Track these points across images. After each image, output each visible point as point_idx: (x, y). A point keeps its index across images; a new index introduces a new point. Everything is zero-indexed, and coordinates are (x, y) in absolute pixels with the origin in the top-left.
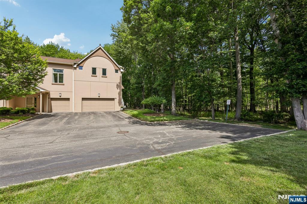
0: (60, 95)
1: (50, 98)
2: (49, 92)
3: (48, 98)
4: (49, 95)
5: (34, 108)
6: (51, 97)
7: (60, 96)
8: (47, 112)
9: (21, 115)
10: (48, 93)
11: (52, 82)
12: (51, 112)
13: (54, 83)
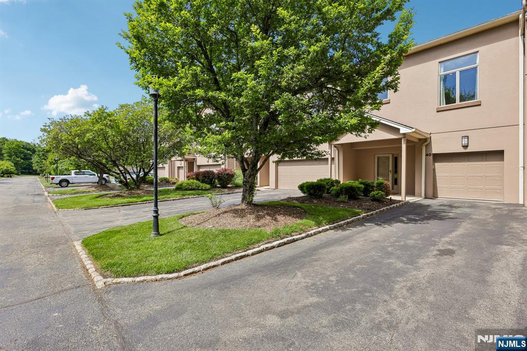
0: (465, 141)
1: (430, 155)
2: (428, 136)
3: (427, 155)
4: (429, 146)
5: (382, 183)
6: (434, 152)
7: (466, 147)
8: (423, 195)
9: (344, 202)
10: (426, 140)
11: (436, 106)
12: (435, 196)
13: (444, 106)
